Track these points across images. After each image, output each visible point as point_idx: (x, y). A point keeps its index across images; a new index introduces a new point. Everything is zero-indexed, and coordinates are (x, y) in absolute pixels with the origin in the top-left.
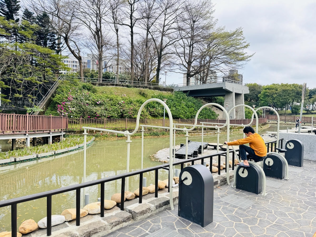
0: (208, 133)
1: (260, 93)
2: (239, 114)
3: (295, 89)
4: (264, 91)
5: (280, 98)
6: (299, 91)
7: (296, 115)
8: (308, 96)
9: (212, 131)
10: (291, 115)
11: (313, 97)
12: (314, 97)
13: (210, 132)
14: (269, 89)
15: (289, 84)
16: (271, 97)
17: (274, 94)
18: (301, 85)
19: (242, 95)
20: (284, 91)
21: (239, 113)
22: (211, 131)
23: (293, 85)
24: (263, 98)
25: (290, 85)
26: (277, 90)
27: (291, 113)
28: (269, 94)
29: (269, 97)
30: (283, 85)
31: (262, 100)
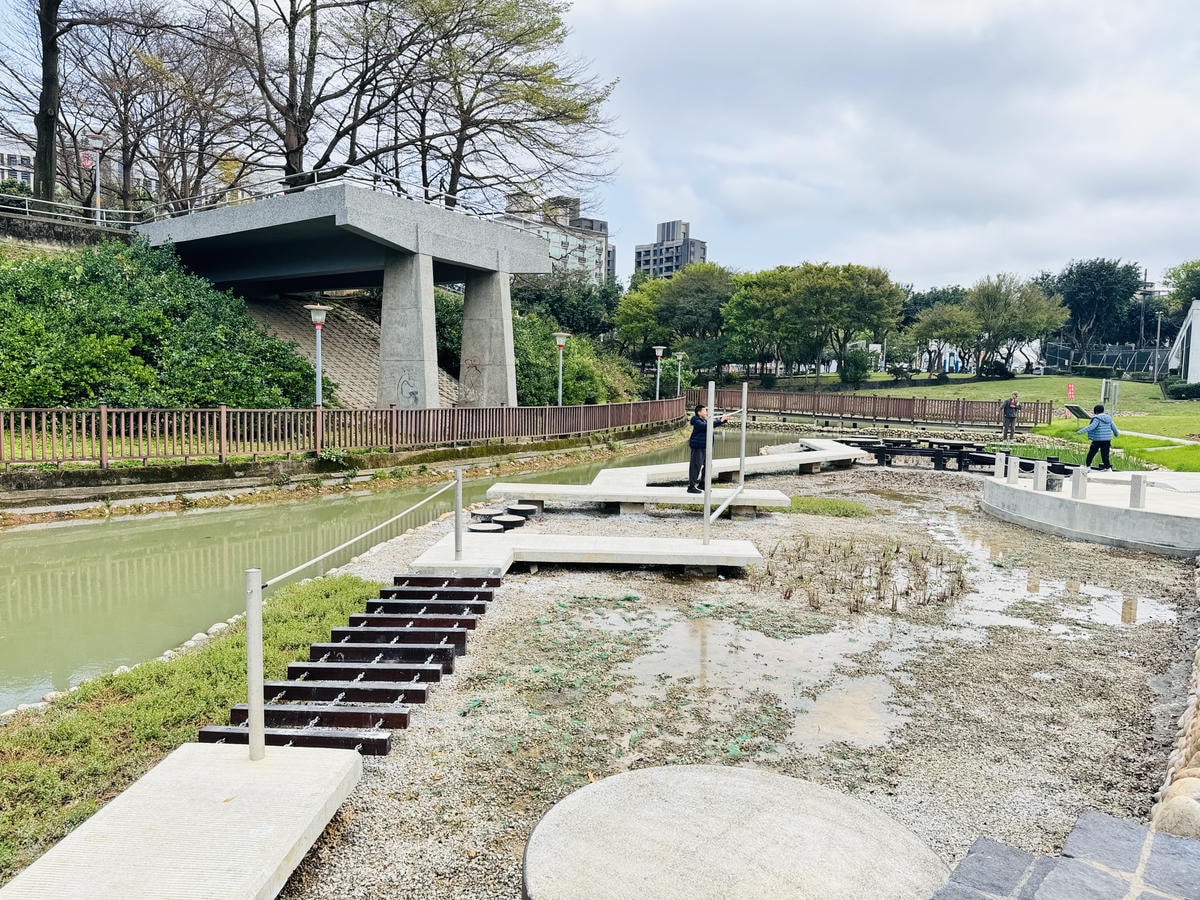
0: (115, 504)
1: (727, 299)
2: (485, 380)
3: (852, 287)
4: (743, 291)
5: (798, 321)
6: (866, 294)
7: (857, 389)
8: (900, 315)
9: (155, 487)
10: (839, 390)
11: (918, 320)
12: (921, 318)
13: (132, 495)
14: (759, 286)
15: (832, 264)
16: (768, 319)
17: (777, 305)
18: (874, 271)
19: (496, 276)
20: (813, 292)
21: (486, 374)
22: (143, 487)
23: (847, 269)
24: (737, 318)
25: (836, 270)
26: (787, 290)
27: (840, 381)
28: (758, 305)
29: (758, 317)
30: (808, 270)
31: (731, 330)
